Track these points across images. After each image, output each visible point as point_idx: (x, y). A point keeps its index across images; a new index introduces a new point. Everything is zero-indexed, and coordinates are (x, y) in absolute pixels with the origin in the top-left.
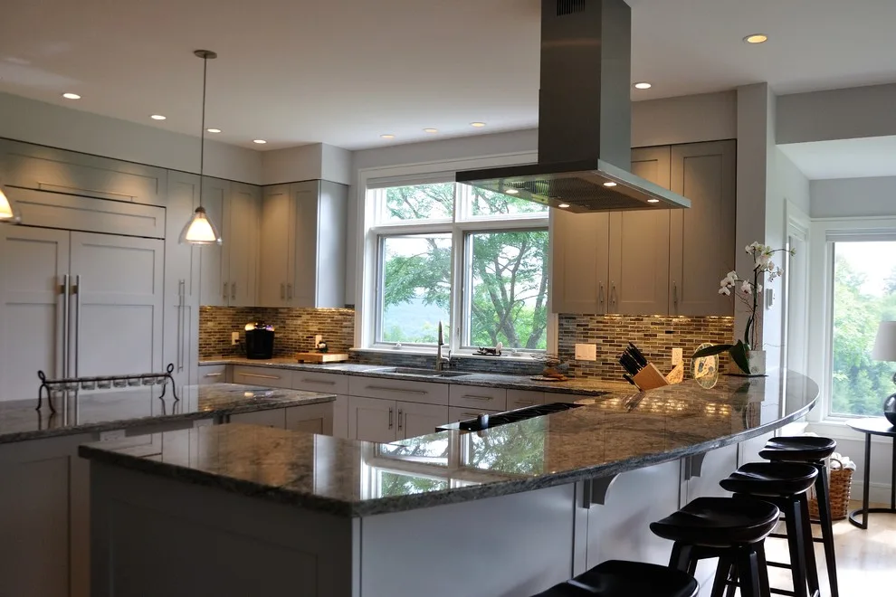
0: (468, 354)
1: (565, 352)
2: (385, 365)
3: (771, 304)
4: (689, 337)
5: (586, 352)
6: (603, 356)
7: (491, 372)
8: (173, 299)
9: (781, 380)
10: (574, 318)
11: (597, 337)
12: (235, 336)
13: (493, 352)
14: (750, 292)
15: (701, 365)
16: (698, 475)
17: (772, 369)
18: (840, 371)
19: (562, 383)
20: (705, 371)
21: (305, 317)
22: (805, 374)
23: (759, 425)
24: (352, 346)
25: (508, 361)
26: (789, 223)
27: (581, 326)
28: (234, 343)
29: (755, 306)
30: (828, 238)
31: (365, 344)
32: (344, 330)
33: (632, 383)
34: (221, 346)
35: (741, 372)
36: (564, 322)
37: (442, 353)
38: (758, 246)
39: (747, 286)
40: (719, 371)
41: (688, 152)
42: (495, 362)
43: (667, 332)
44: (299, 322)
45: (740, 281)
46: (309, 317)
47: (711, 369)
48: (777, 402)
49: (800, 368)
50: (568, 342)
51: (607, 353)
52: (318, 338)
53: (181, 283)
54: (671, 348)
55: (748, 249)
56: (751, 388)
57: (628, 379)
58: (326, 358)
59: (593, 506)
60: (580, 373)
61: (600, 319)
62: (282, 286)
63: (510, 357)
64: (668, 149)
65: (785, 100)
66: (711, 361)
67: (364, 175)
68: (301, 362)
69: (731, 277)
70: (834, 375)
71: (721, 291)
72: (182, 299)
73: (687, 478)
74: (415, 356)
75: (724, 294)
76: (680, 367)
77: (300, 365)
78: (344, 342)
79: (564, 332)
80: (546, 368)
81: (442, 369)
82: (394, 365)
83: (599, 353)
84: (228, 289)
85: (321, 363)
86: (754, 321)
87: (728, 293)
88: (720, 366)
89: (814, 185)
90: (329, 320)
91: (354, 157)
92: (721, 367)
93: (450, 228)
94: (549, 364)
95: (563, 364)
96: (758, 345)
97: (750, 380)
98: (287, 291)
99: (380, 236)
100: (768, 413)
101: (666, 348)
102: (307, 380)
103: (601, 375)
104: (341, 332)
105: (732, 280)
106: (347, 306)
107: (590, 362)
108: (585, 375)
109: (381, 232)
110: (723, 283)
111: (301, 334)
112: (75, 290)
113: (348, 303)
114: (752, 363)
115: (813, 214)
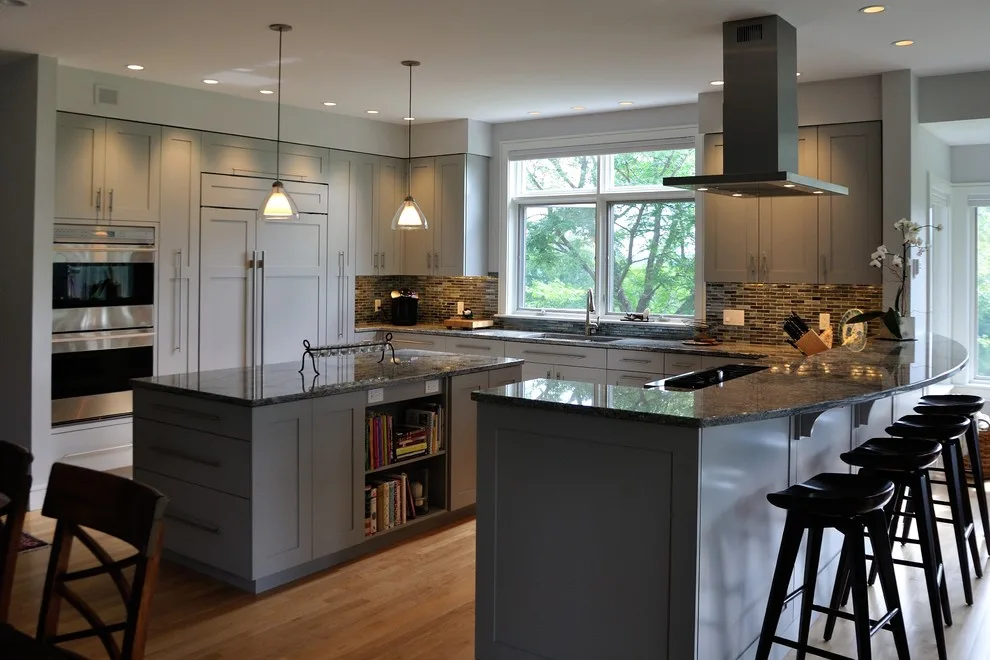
0: (616, 320)
1: (714, 319)
2: (530, 330)
3: (917, 273)
4: (835, 303)
5: (734, 317)
6: (751, 321)
7: (638, 337)
8: (334, 270)
9: (928, 344)
10: (722, 286)
11: (745, 304)
12: (378, 303)
13: (641, 317)
14: (901, 266)
15: (849, 330)
16: (866, 424)
17: (919, 333)
18: (984, 336)
19: (714, 347)
20: (854, 336)
21: (446, 284)
22: (949, 336)
23: (909, 383)
24: (496, 313)
25: (656, 326)
26: (932, 193)
27: (729, 292)
28: (376, 310)
29: (904, 277)
30: (970, 203)
31: (509, 310)
32: (487, 296)
33: (796, 347)
34: (367, 313)
35: (893, 336)
36: (711, 288)
37: (590, 320)
38: (906, 222)
39: (897, 260)
40: (868, 335)
41: (834, 133)
42: (643, 327)
43: (814, 299)
44: (439, 289)
45: (890, 255)
46: (450, 284)
47: (859, 333)
48: (924, 364)
49: (945, 332)
50: (716, 307)
51: (754, 318)
52: (460, 306)
53: (341, 255)
54: (818, 314)
55: (897, 225)
56: (903, 351)
57: (792, 343)
58: (476, 324)
59: (801, 438)
60: (728, 338)
61: (747, 286)
62: (429, 256)
63: (656, 323)
64: (815, 129)
65: (925, 81)
66: (859, 327)
67: (506, 147)
68: (450, 328)
69: (882, 251)
70: (979, 339)
71: (872, 264)
72: (342, 270)
73: (856, 426)
74: (561, 322)
75: (875, 266)
76: (829, 331)
77: (448, 331)
78: (487, 308)
79: (711, 299)
80: (696, 334)
81: (591, 334)
82: (539, 331)
83: (747, 319)
84: (379, 259)
85: (471, 329)
86: (903, 292)
87: (879, 265)
88: (869, 331)
89: (954, 151)
90: (471, 288)
91: (494, 129)
92: (869, 333)
93: (595, 199)
94: (700, 330)
95: (712, 330)
96: (906, 313)
97: (901, 344)
98: (433, 260)
99: (521, 207)
100: (916, 374)
101: (814, 313)
102: (461, 346)
103: (750, 339)
104: (484, 299)
105: (882, 254)
106: (490, 274)
107: (739, 327)
108: (733, 340)
109: (522, 202)
110: (874, 256)
111: (442, 300)
112: (261, 264)
113: (491, 270)
114: (903, 329)
115: (955, 179)
